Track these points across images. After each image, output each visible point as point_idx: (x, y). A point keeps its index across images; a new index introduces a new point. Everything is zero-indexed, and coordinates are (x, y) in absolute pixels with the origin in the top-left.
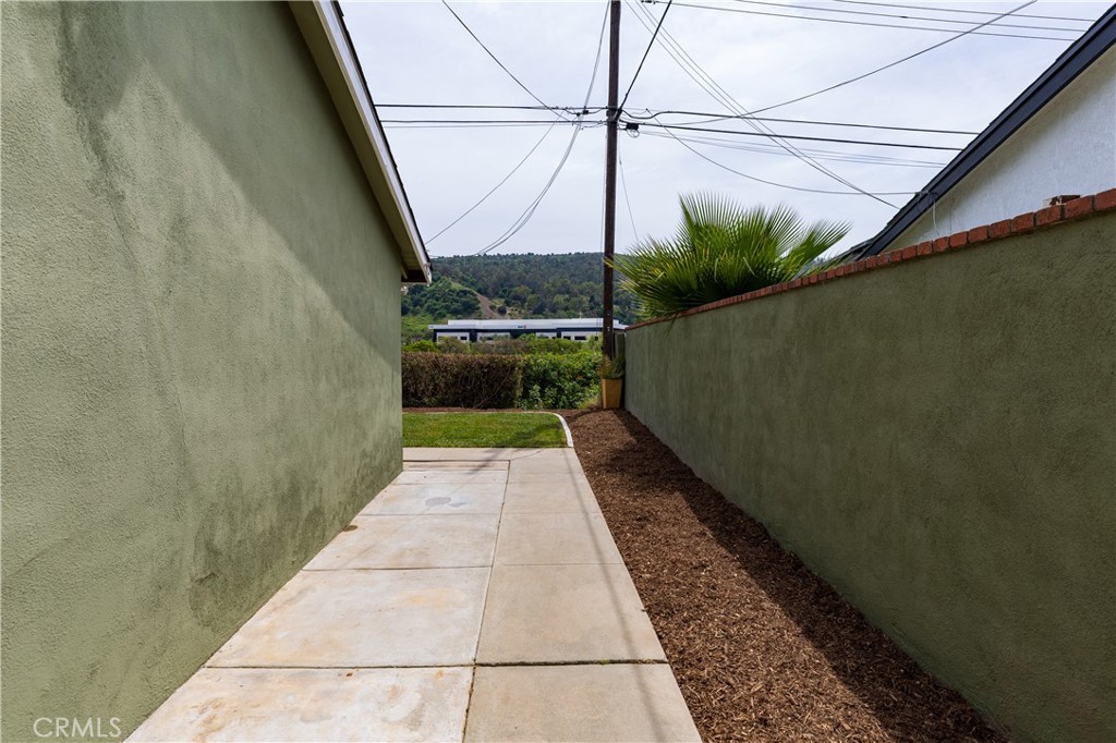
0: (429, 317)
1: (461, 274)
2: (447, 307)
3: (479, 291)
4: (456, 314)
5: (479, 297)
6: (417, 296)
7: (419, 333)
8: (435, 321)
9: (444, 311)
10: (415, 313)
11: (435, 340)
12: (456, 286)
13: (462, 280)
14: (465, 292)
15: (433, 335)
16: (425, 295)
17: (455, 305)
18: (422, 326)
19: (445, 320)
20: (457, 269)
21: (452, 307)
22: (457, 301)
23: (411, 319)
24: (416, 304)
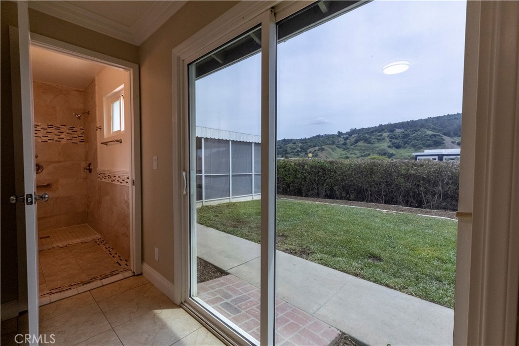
0: (412, 149)
1: (432, 126)
2: (423, 144)
3: (445, 134)
4: (429, 147)
5: (444, 137)
6: (405, 140)
7: (406, 157)
8: (416, 151)
9: (422, 146)
10: (405, 148)
11: (416, 160)
12: (430, 133)
13: (433, 129)
14: (435, 136)
15: (416, 158)
16: (410, 139)
17: (429, 142)
18: (409, 154)
19: (422, 150)
20: (430, 124)
21: (427, 144)
22: (429, 140)
23: (403, 151)
24: (405, 144)
